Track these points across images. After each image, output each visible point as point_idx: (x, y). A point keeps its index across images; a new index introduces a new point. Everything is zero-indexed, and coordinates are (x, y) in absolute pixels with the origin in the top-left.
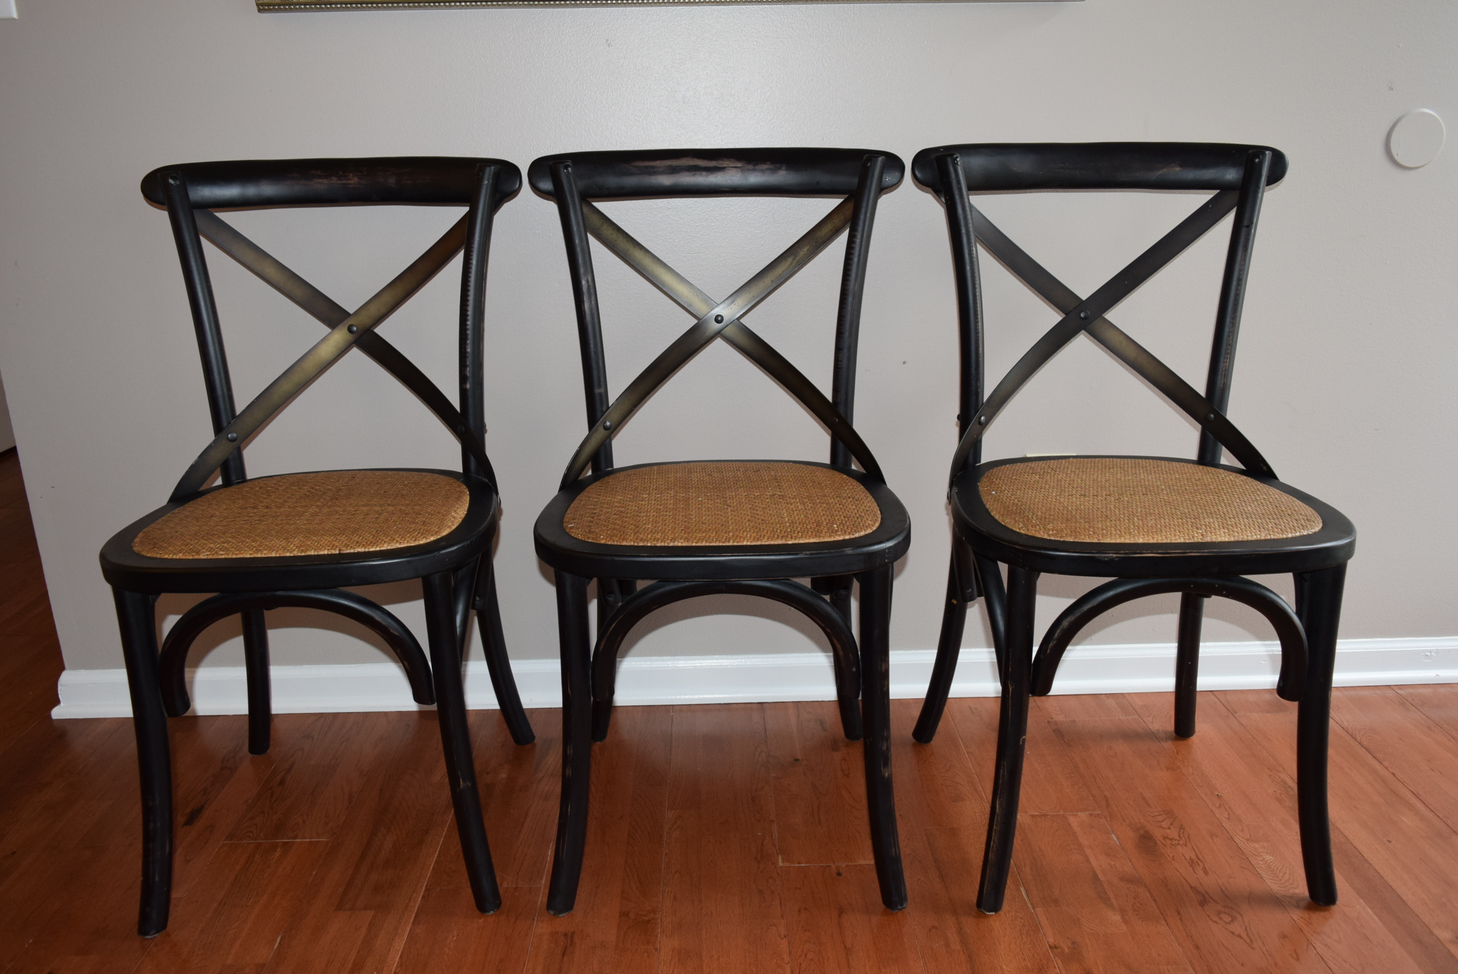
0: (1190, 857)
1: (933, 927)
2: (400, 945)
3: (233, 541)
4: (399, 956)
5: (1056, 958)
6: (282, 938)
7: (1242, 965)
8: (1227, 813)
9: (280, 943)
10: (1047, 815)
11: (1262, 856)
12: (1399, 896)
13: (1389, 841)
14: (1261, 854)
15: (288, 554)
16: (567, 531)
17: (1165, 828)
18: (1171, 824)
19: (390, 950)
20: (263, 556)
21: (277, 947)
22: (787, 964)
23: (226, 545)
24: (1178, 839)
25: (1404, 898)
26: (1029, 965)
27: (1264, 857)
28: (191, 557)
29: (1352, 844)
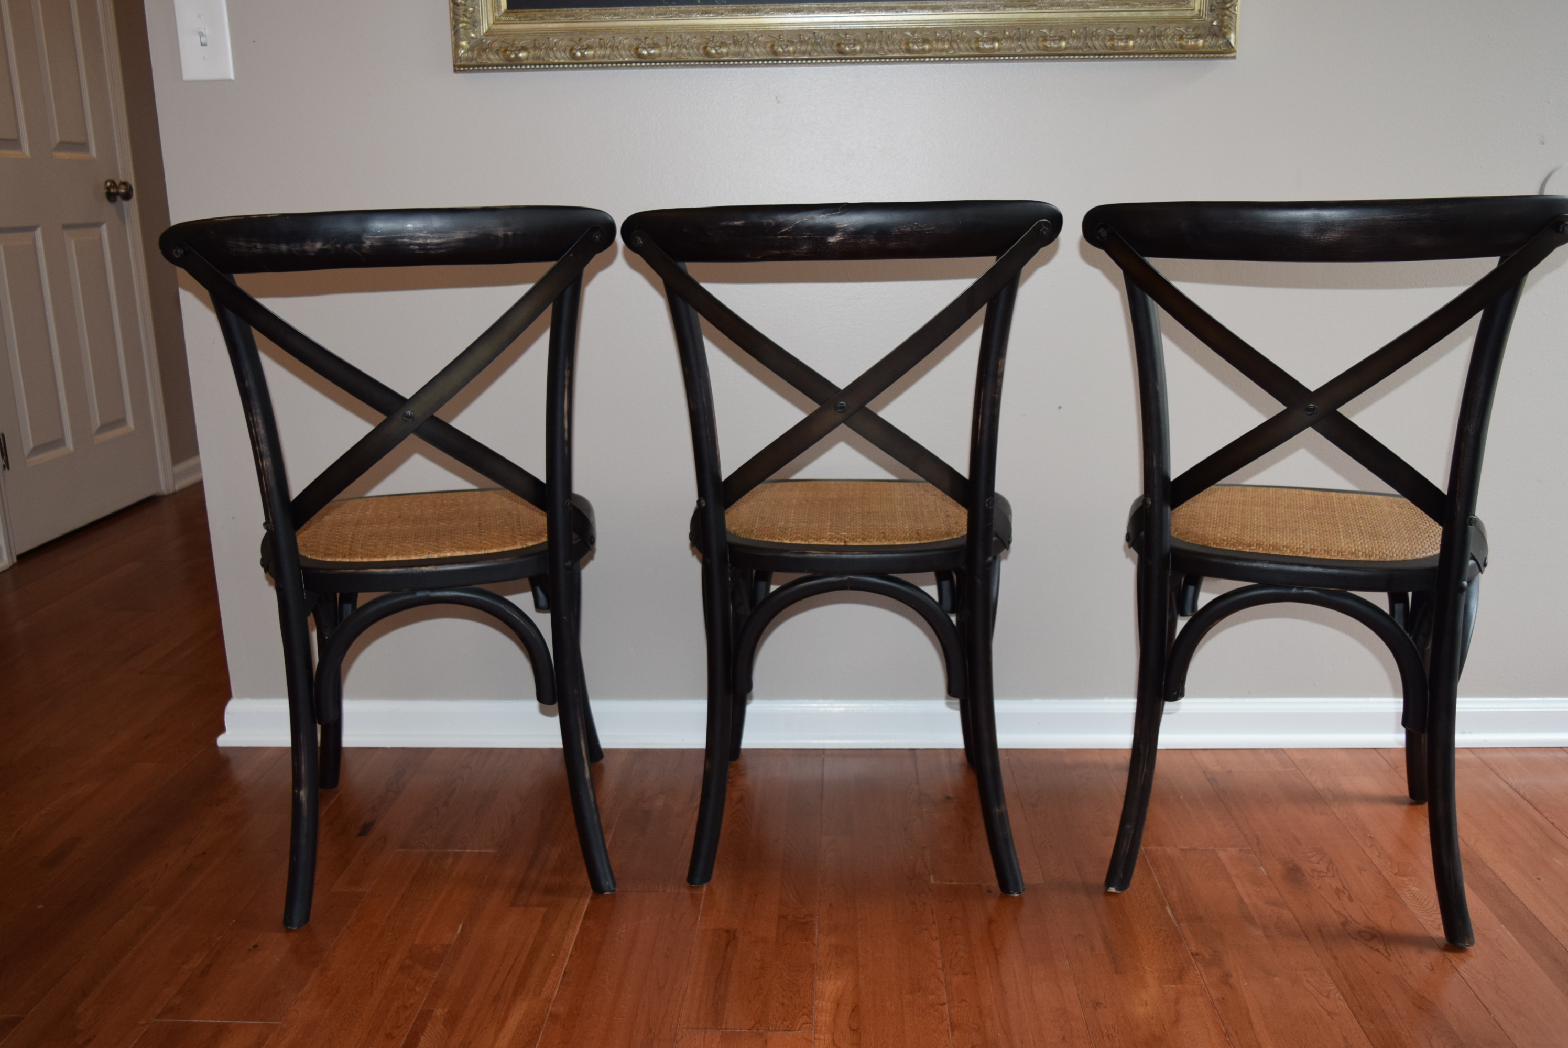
0: (1337, 887)
1: (1079, 935)
2: (573, 935)
4: (573, 943)
5: (1197, 963)
6: (463, 927)
7: (1378, 973)
8: (1378, 852)
9: (462, 930)
10: (1197, 850)
11: (1408, 887)
12: (1541, 923)
13: (1539, 879)
14: (1408, 886)
17: (1314, 863)
18: (1321, 860)
19: (564, 938)
21: (460, 933)
22: (938, 959)
24: (1326, 871)
25: (1546, 925)
26: (1170, 967)
27: (1410, 888)
29: (1500, 880)
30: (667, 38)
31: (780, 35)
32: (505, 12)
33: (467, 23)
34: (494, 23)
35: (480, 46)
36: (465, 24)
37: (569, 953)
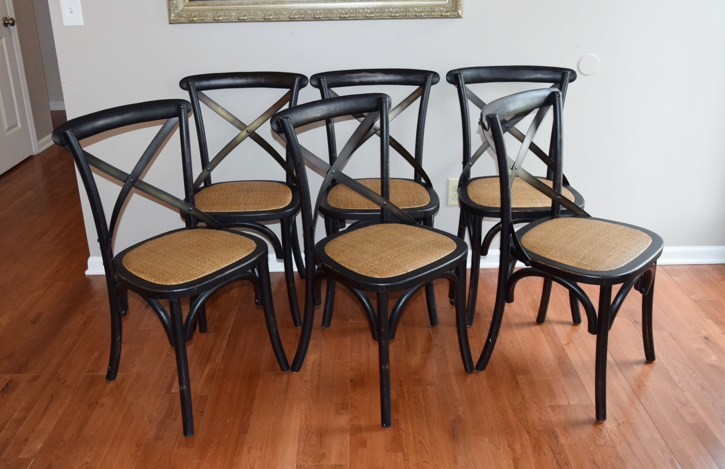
3: (222, 206)
15: (240, 211)
16: (329, 204)
20: (233, 211)
23: (220, 208)
28: (210, 211)
30: (250, 12)
31: (292, 11)
32: (188, 2)
33: (174, 7)
34: (184, 6)
35: (179, 15)
36: (173, 8)
37: (224, 349)
